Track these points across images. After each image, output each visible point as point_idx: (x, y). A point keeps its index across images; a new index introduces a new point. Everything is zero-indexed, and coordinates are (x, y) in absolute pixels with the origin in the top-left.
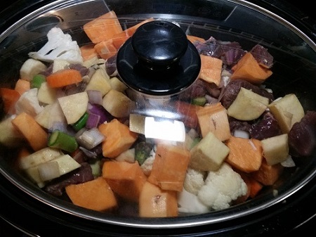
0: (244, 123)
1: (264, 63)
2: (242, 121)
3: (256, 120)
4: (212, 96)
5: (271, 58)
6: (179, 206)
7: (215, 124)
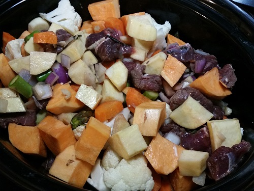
0: (181, 129)
1: (225, 82)
2: (181, 127)
3: (192, 130)
4: (165, 95)
5: (235, 79)
6: (90, 177)
7: (146, 118)
